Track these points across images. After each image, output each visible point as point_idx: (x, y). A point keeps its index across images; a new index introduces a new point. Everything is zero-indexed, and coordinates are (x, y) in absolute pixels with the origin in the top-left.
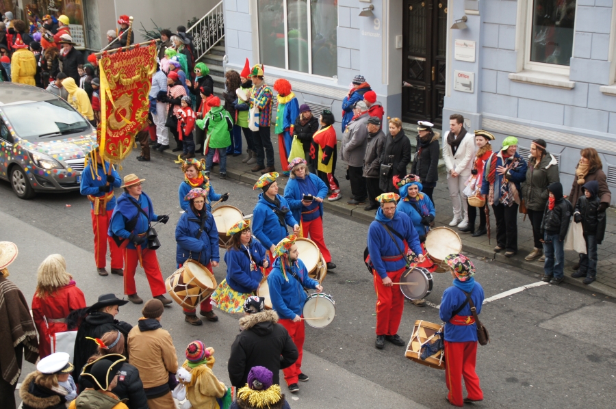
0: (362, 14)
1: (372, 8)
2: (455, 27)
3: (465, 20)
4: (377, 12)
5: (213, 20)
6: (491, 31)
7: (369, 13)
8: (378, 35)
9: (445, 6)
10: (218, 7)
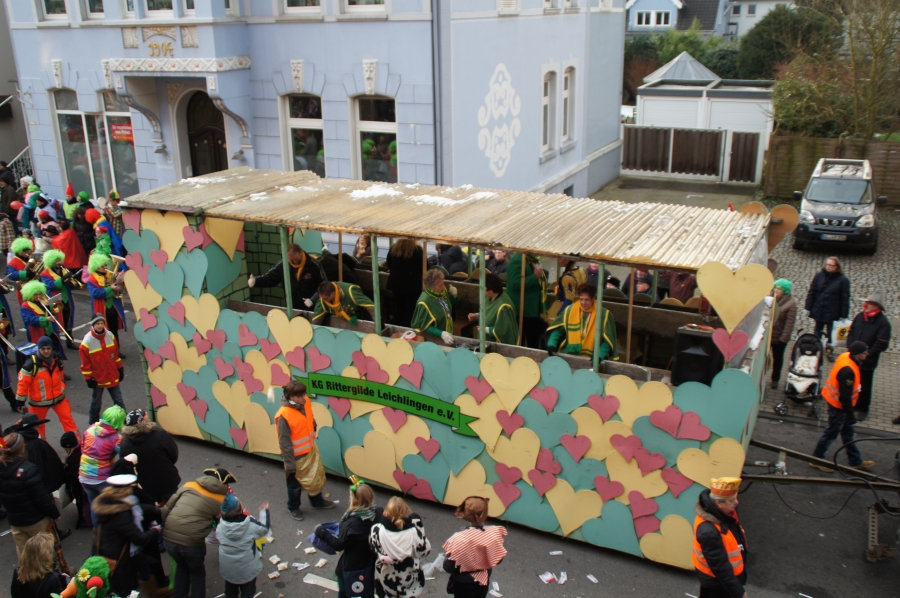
0: (158, 151)
1: (164, 147)
2: (235, 158)
3: (242, 152)
4: (170, 148)
5: (21, 163)
6: (263, 160)
7: (163, 151)
8: (172, 167)
9: (224, 141)
10: (25, 153)
